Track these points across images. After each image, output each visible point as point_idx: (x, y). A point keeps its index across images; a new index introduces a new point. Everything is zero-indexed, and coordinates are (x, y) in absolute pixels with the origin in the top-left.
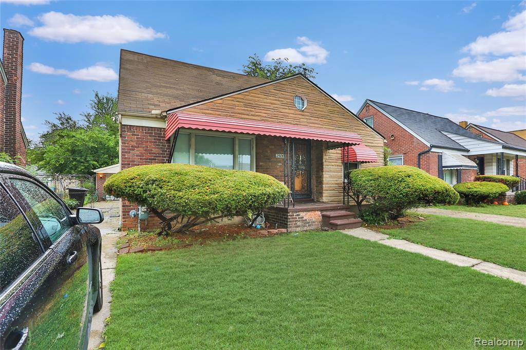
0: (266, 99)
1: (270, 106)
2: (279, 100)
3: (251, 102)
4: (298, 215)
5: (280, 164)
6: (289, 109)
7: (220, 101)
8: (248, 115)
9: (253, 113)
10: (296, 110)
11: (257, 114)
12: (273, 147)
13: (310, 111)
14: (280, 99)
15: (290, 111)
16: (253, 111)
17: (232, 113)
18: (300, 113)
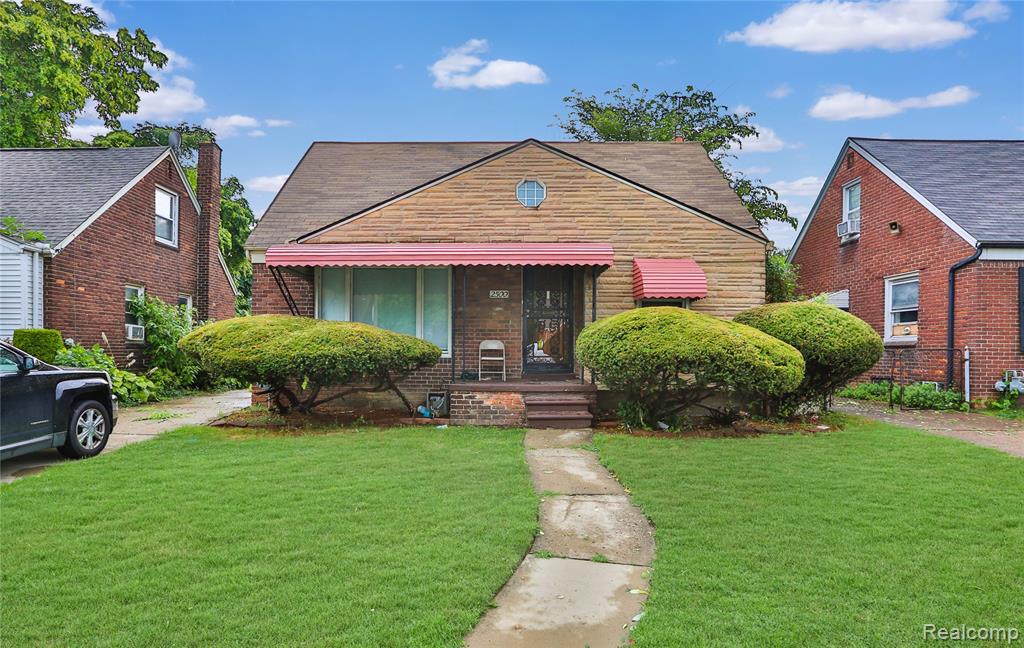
0: (459, 197)
1: (466, 209)
2: (484, 197)
3: (431, 207)
4: (470, 397)
5: (498, 309)
6: (507, 209)
7: (377, 214)
8: (423, 230)
9: (433, 225)
10: (522, 209)
11: (442, 225)
12: (484, 279)
13: (554, 206)
14: (488, 194)
15: (507, 213)
16: (434, 222)
17: (397, 230)
18: (531, 212)
